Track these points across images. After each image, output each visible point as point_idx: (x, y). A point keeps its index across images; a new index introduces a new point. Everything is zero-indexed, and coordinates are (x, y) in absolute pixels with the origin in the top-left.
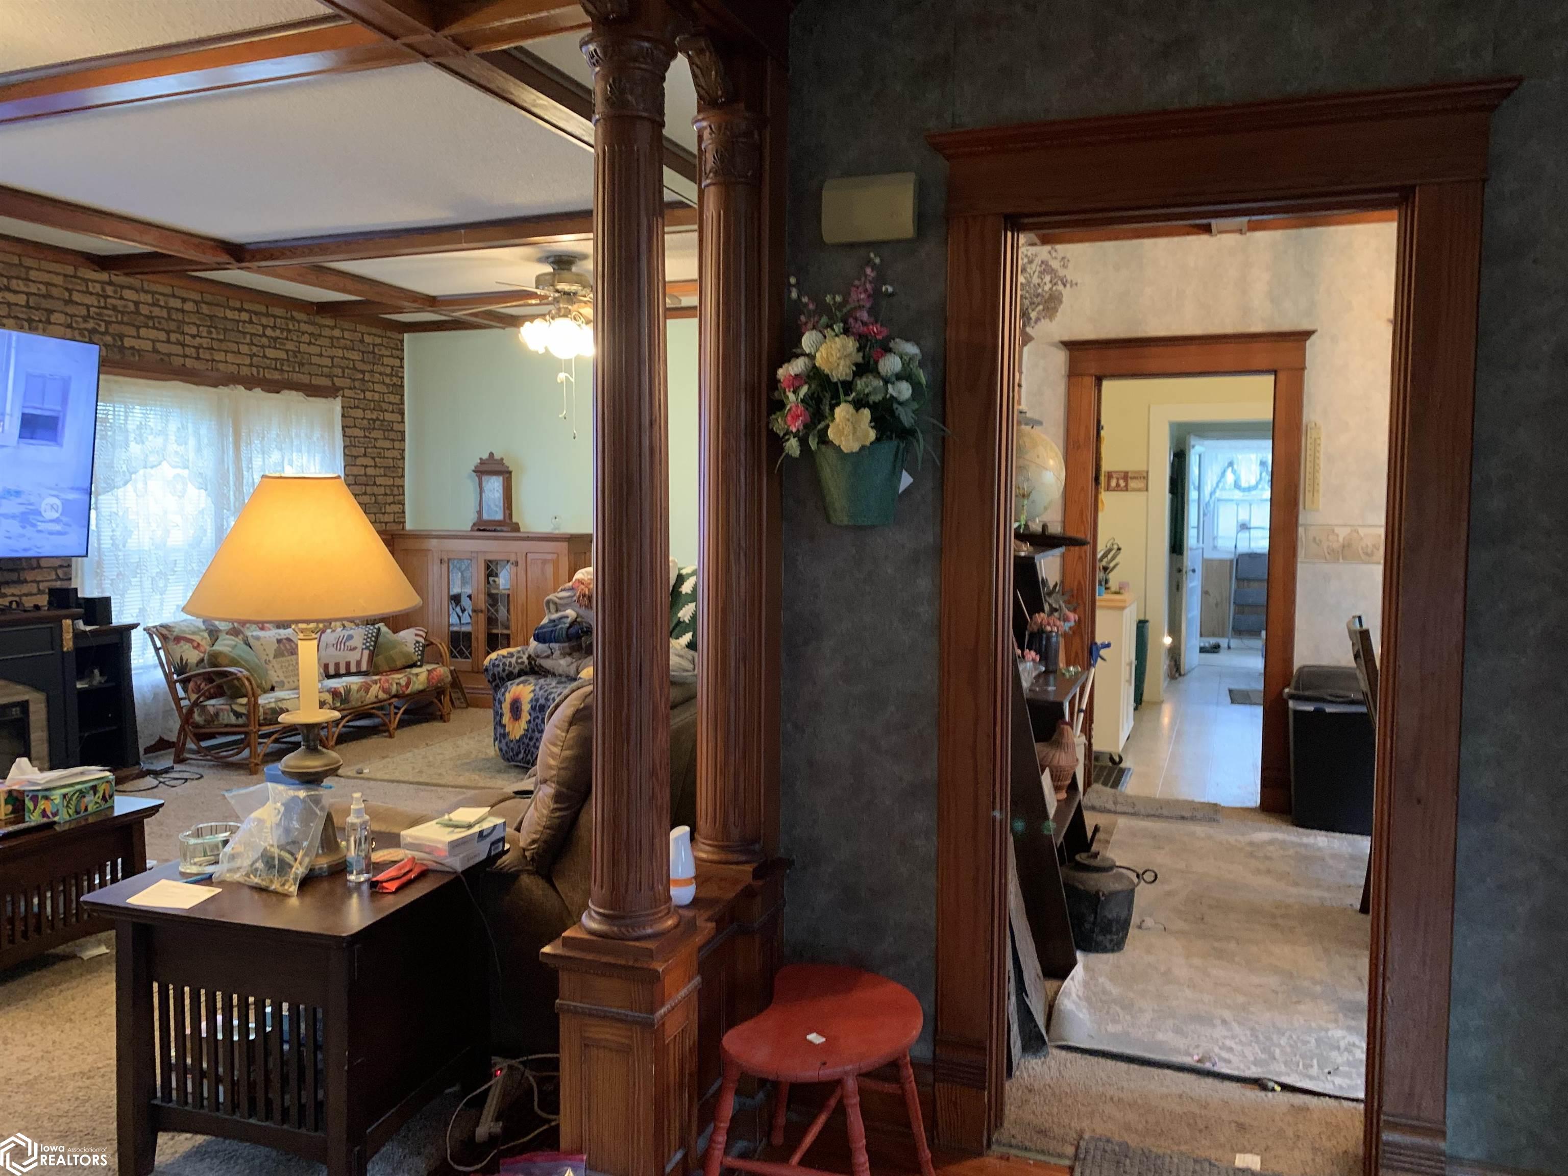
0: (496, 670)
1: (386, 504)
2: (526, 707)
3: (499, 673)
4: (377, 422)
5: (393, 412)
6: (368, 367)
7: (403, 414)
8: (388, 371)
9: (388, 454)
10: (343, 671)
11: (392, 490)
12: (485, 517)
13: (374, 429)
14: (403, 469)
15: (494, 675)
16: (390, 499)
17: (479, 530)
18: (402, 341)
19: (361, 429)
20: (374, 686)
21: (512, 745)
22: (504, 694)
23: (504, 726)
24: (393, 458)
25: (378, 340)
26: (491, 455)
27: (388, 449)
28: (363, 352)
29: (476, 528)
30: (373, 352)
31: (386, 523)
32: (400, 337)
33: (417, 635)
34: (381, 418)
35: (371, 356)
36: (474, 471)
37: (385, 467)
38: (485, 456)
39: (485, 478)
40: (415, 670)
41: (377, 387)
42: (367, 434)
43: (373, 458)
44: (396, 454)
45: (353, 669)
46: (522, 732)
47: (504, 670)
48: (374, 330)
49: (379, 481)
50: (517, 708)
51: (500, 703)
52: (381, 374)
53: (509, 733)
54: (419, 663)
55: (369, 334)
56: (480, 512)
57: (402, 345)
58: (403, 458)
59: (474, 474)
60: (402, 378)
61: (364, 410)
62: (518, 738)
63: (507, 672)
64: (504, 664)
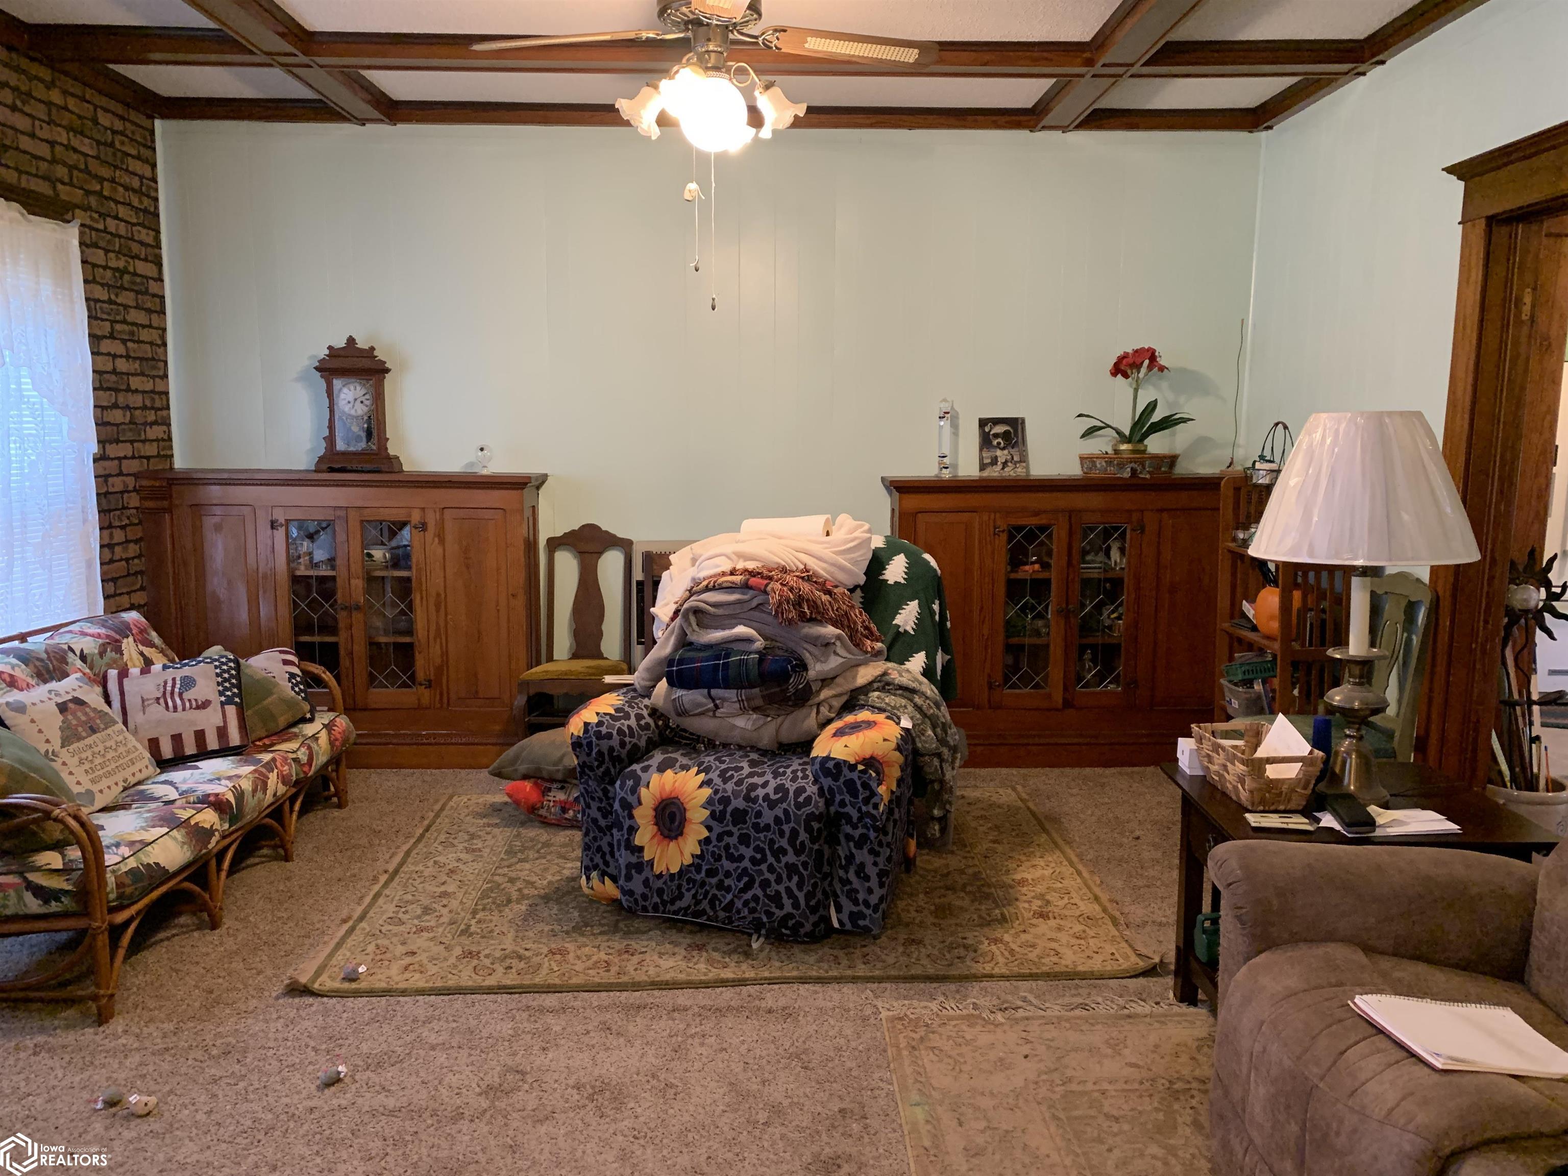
0: (605, 745)
1: (145, 424)
2: (697, 815)
3: (611, 749)
4: (127, 277)
5: (146, 260)
6: (105, 172)
7: (159, 265)
8: (136, 183)
9: (145, 335)
10: (190, 749)
11: (153, 400)
12: (340, 446)
13: (122, 288)
14: (166, 363)
15: (600, 753)
16: (151, 416)
17: (332, 470)
18: (152, 132)
19: (102, 285)
20: (271, 775)
21: (659, 884)
22: (634, 790)
23: (641, 849)
24: (151, 343)
25: (118, 125)
26: (351, 341)
27: (144, 326)
28: (99, 143)
29: (325, 467)
30: (112, 145)
31: (148, 458)
32: (146, 123)
33: (286, 662)
34: (131, 269)
35: (110, 150)
36: (316, 368)
37: (141, 359)
38: (341, 343)
39: (337, 383)
40: (309, 729)
41: (123, 211)
42: (113, 297)
43: (124, 342)
44: (154, 335)
45: (213, 743)
46: (688, 860)
47: (623, 744)
48: (113, 105)
49: (135, 383)
50: (672, 816)
51: (628, 807)
52: (127, 188)
53: (651, 863)
54: (308, 716)
55: (106, 110)
56: (330, 440)
57: (153, 141)
58: (165, 344)
59: (319, 374)
60: (156, 200)
61: (107, 251)
62: (674, 870)
63: (628, 747)
64: (620, 731)
